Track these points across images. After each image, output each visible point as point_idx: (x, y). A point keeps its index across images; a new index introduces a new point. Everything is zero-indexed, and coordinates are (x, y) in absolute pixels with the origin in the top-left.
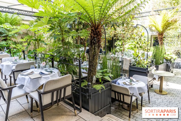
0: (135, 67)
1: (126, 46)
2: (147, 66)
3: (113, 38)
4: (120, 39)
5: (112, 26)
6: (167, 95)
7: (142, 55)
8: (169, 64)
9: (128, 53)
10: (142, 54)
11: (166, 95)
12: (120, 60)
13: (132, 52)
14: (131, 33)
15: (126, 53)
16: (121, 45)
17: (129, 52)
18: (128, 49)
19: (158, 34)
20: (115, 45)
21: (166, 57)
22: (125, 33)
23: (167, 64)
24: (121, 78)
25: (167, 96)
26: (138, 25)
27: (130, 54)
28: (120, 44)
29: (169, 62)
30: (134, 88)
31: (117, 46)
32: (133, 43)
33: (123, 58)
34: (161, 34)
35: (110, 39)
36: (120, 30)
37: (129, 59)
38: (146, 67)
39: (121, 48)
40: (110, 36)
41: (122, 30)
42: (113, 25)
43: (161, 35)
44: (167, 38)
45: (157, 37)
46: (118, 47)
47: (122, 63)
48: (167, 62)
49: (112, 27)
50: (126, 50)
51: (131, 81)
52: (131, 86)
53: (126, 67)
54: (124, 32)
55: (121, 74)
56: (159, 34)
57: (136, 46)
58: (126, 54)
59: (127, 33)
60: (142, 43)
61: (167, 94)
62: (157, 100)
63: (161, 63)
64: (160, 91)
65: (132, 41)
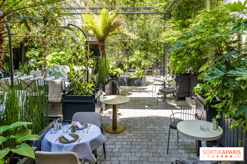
0: (74, 97)
1: (49, 58)
2: (94, 92)
3: (22, 44)
4: (36, 46)
5: (21, 23)
6: (125, 132)
7: (84, 74)
8: (115, 81)
9: (54, 70)
10: (82, 72)
11: (122, 132)
12: (42, 84)
13: (60, 69)
14: (57, 37)
15: (50, 70)
16: (37, 56)
17: (56, 69)
18: (52, 62)
19: (97, 40)
20: (28, 56)
21: (110, 72)
22: (45, 37)
23: (113, 81)
24: (53, 126)
25: (124, 134)
26: (70, 25)
27: (58, 71)
28: (37, 54)
29: (114, 79)
30: (83, 144)
31: (30, 58)
32: (60, 53)
33: (47, 82)
34: (102, 40)
35: (16, 45)
36: (37, 31)
37: (58, 81)
38: (92, 93)
39: (39, 61)
40: (17, 40)
41: (40, 32)
42: (24, 21)
43: (102, 42)
44: (107, 45)
45: (97, 45)
46: (32, 60)
47: (47, 91)
48: (113, 80)
49: (23, 24)
50: (49, 64)
51: (74, 129)
52: (76, 143)
53: (55, 97)
54: (44, 35)
55: (50, 117)
56: (99, 41)
57: (72, 60)
58: (50, 73)
59: (49, 36)
60: (81, 53)
61: (123, 130)
62: (114, 145)
63: (107, 81)
64: (113, 129)
65: (58, 49)
